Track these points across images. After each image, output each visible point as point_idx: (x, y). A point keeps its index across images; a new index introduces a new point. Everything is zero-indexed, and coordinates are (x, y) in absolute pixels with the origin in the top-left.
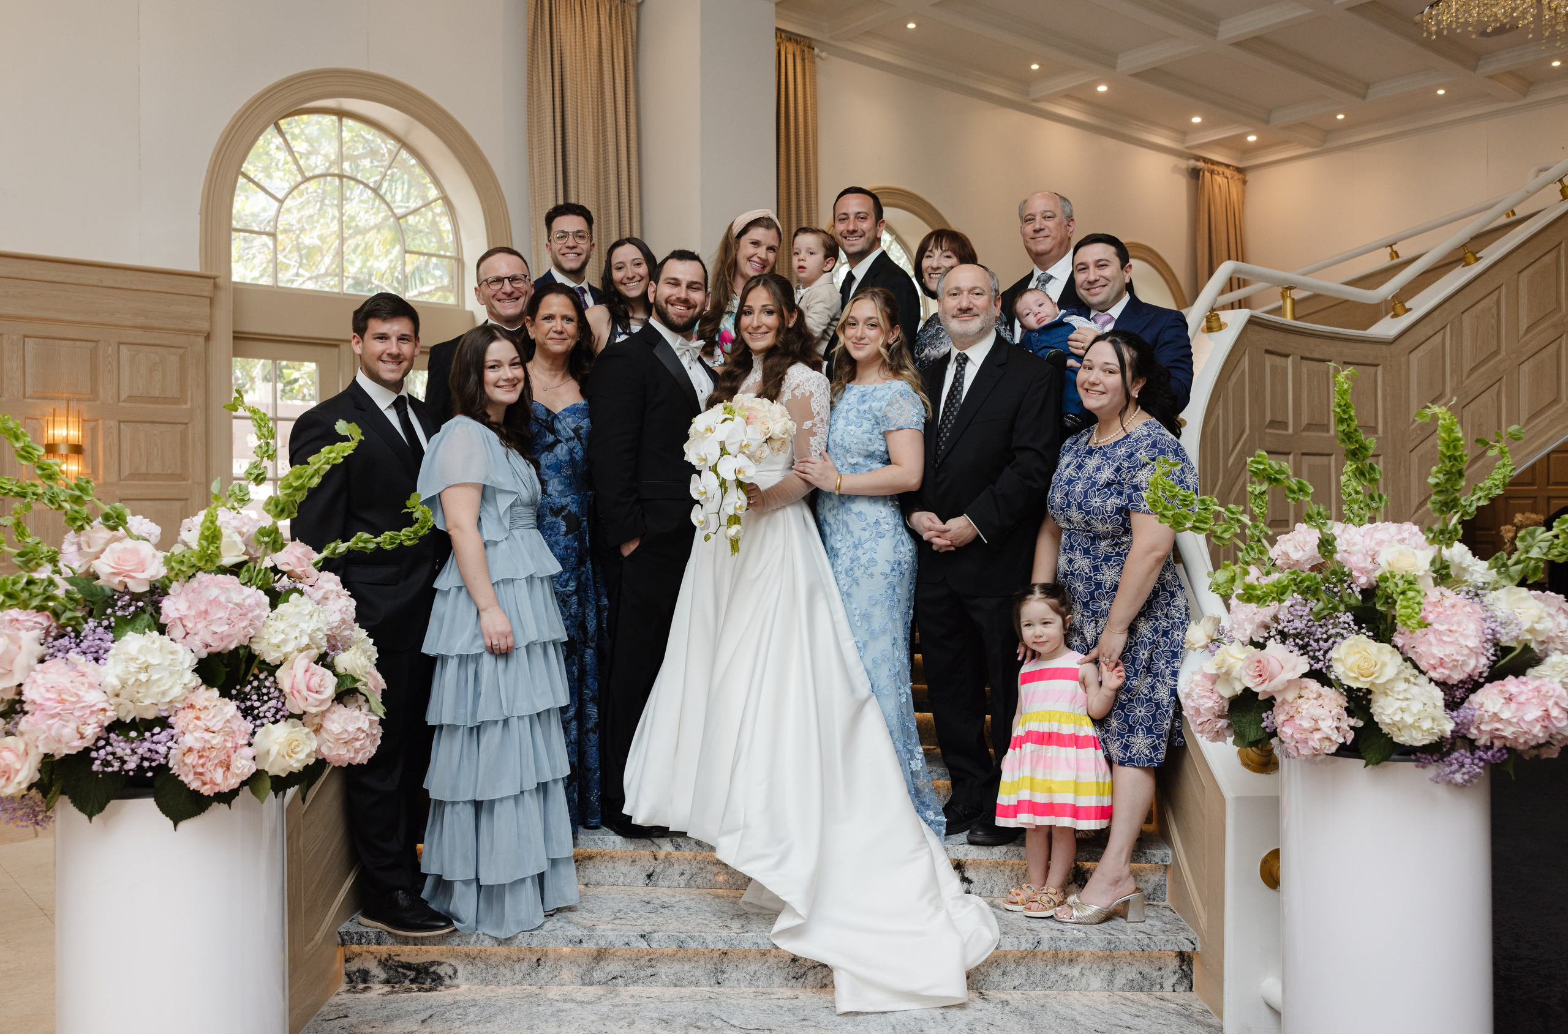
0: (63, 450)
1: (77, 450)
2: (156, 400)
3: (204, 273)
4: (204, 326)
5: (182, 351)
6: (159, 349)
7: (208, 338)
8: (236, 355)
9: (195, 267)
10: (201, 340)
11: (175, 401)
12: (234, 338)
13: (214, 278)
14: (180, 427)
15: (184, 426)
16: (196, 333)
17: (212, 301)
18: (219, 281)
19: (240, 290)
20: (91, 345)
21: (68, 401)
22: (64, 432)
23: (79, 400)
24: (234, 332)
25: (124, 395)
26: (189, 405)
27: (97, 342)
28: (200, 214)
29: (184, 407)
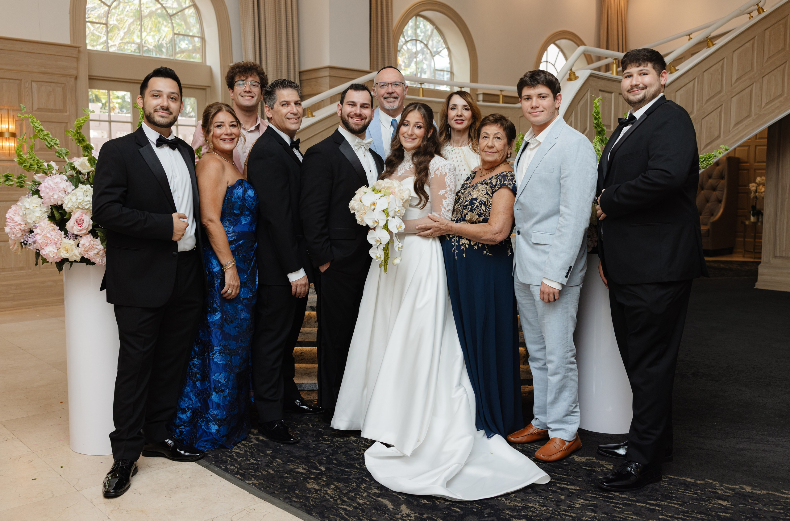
0: (7, 135)
1: (13, 135)
2: (51, 110)
3: (73, 45)
4: (74, 72)
5: (63, 85)
6: (52, 84)
7: (76, 78)
8: (91, 87)
9: (67, 41)
10: (73, 80)
11: (61, 111)
12: (89, 79)
13: (79, 48)
14: (64, 125)
15: (66, 124)
16: (70, 76)
17: (78, 59)
18: (81, 49)
19: (91, 54)
20: (18, 82)
21: (8, 110)
22: (7, 126)
23: (13, 110)
24: (89, 76)
25: (35, 108)
26: (68, 113)
27: (21, 80)
28: (70, 13)
29: (66, 114)
